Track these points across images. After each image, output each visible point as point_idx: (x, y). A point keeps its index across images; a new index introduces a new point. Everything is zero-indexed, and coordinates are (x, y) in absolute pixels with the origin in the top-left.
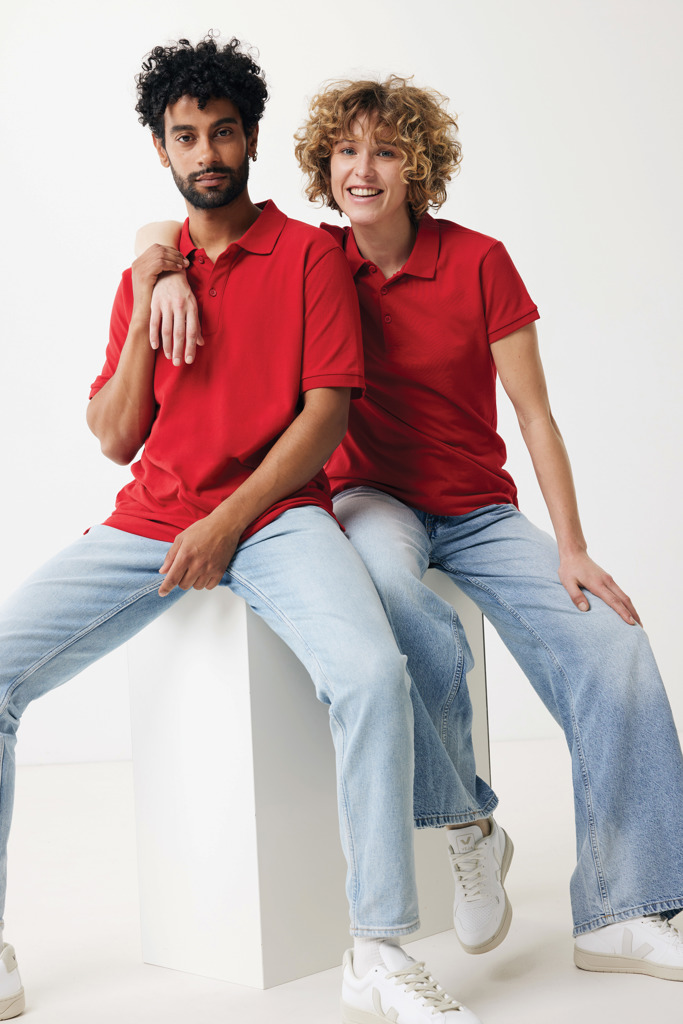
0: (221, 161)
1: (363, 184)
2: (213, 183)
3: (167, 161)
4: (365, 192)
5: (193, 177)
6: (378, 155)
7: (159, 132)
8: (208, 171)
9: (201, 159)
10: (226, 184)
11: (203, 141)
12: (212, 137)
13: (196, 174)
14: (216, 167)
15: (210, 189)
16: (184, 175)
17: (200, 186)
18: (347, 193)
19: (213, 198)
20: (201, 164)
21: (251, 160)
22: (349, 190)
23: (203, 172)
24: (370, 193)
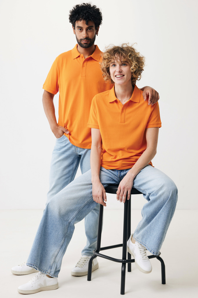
0: (88, 37)
1: (119, 74)
2: (86, 42)
3: (75, 33)
4: (120, 76)
5: (81, 40)
6: (122, 65)
7: (74, 26)
8: (85, 39)
9: (83, 36)
10: (89, 42)
11: (84, 31)
12: (87, 30)
13: (82, 39)
14: (87, 38)
15: (85, 43)
16: (79, 39)
17: (83, 42)
18: (115, 77)
19: (85, 46)
20: (83, 37)
21: (96, 35)
22: (116, 76)
23: (83, 39)
24: (121, 76)
